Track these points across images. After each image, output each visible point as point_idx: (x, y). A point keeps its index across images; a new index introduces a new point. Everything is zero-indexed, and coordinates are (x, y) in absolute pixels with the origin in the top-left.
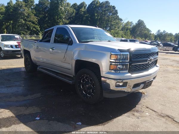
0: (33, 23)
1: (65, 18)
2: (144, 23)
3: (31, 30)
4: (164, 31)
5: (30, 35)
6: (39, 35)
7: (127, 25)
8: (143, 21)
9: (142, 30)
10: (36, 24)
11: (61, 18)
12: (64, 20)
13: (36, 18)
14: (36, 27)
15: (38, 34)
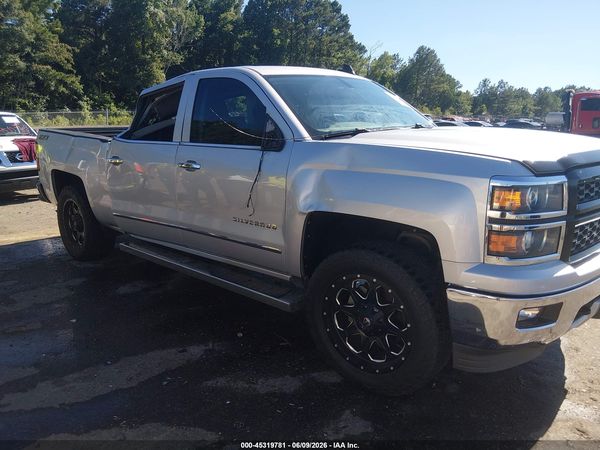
0: (57, 66)
1: (171, 47)
2: (435, 56)
3: (51, 94)
4: (501, 82)
5: (48, 109)
6: (81, 108)
7: (382, 67)
8: (433, 52)
9: (432, 81)
10: (70, 72)
11: (155, 46)
12: (165, 52)
13: (68, 50)
14: (69, 81)
15: (75, 106)
